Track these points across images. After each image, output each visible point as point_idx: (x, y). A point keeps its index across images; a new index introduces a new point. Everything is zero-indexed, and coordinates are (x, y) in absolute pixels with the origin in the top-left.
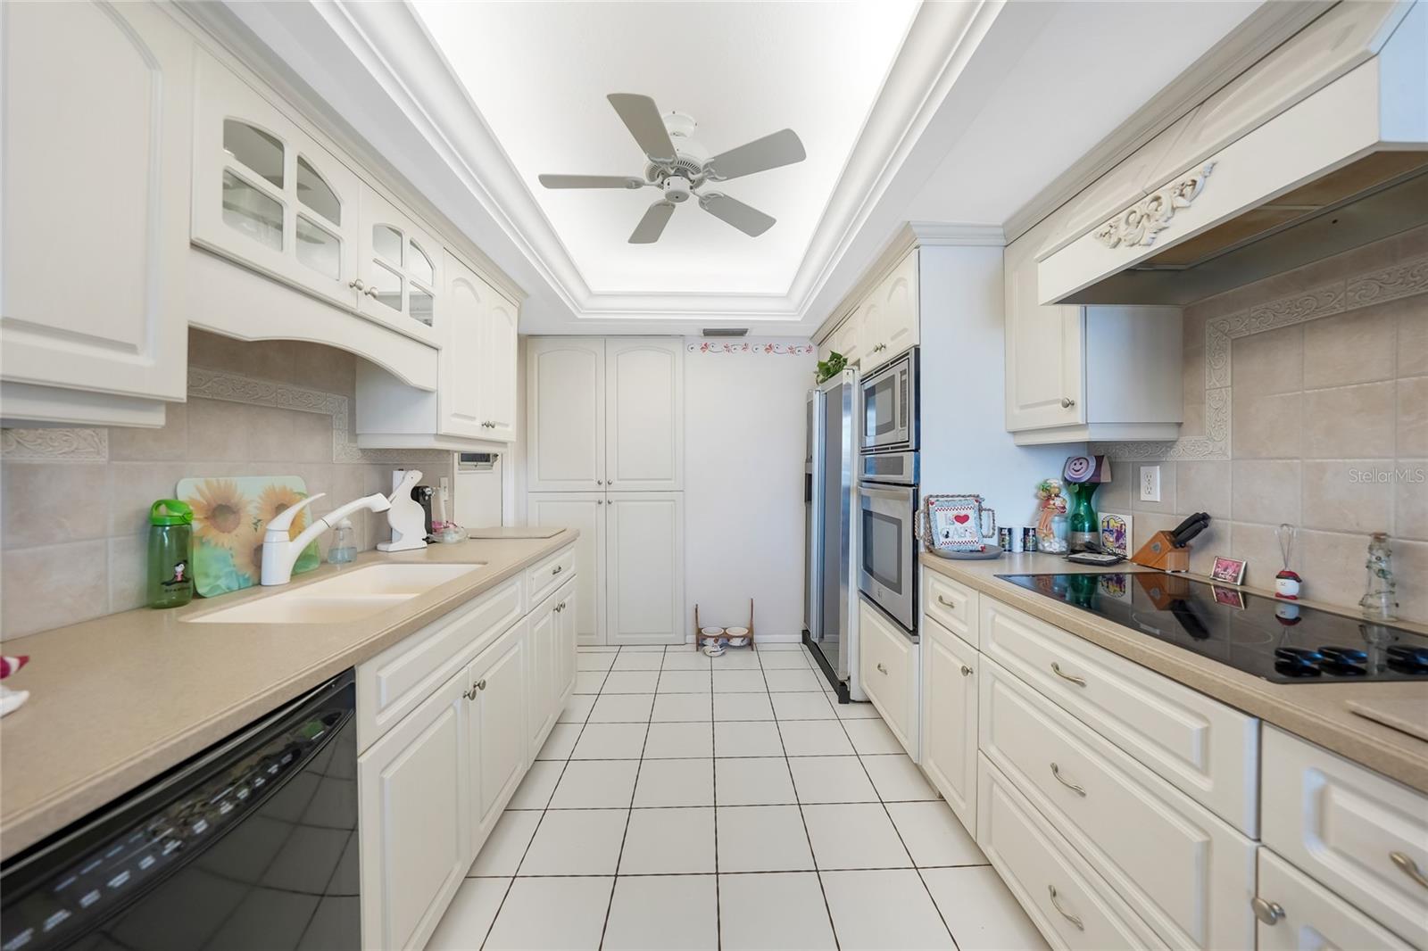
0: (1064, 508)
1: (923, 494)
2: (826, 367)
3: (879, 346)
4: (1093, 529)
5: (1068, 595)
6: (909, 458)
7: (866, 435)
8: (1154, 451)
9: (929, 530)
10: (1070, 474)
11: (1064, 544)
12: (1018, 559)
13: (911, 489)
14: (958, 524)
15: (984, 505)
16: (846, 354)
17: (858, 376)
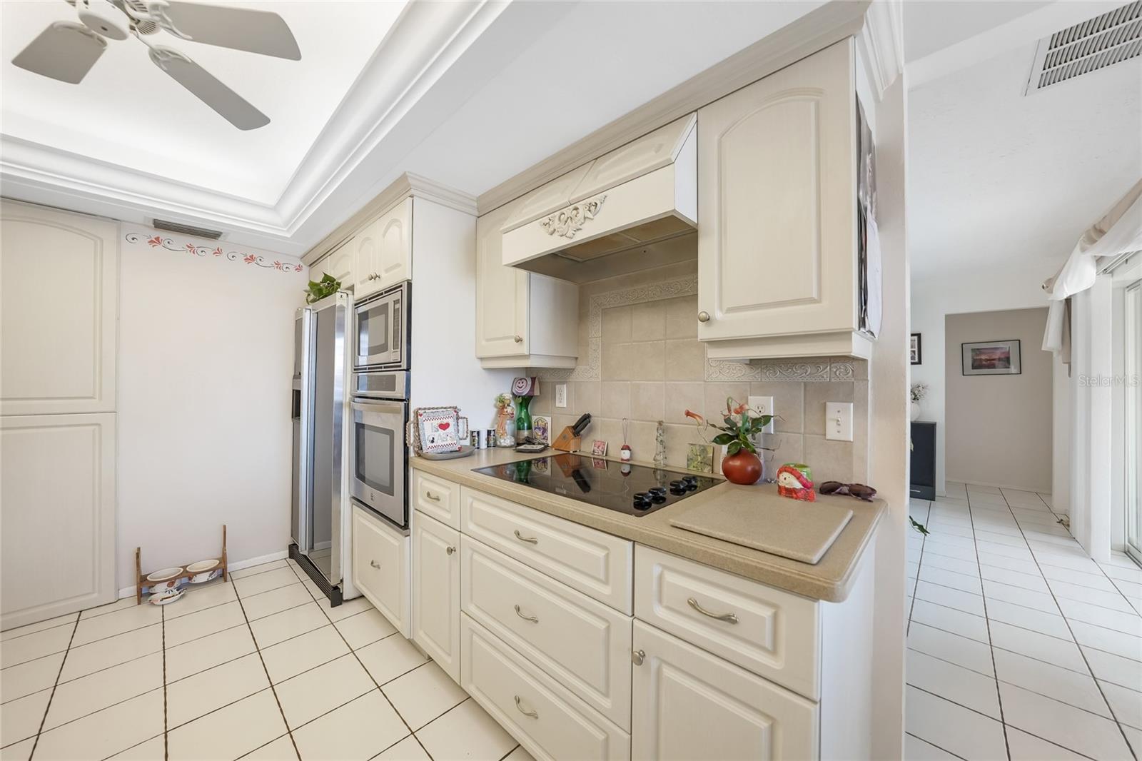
0: (513, 414)
1: (413, 408)
2: (319, 287)
3: (374, 275)
4: (529, 428)
5: (515, 477)
6: (400, 377)
7: (359, 354)
8: (562, 375)
9: (418, 437)
10: (516, 390)
11: (513, 439)
12: (484, 453)
13: (402, 404)
14: (441, 431)
15: (461, 414)
16: (340, 278)
17: (352, 300)
